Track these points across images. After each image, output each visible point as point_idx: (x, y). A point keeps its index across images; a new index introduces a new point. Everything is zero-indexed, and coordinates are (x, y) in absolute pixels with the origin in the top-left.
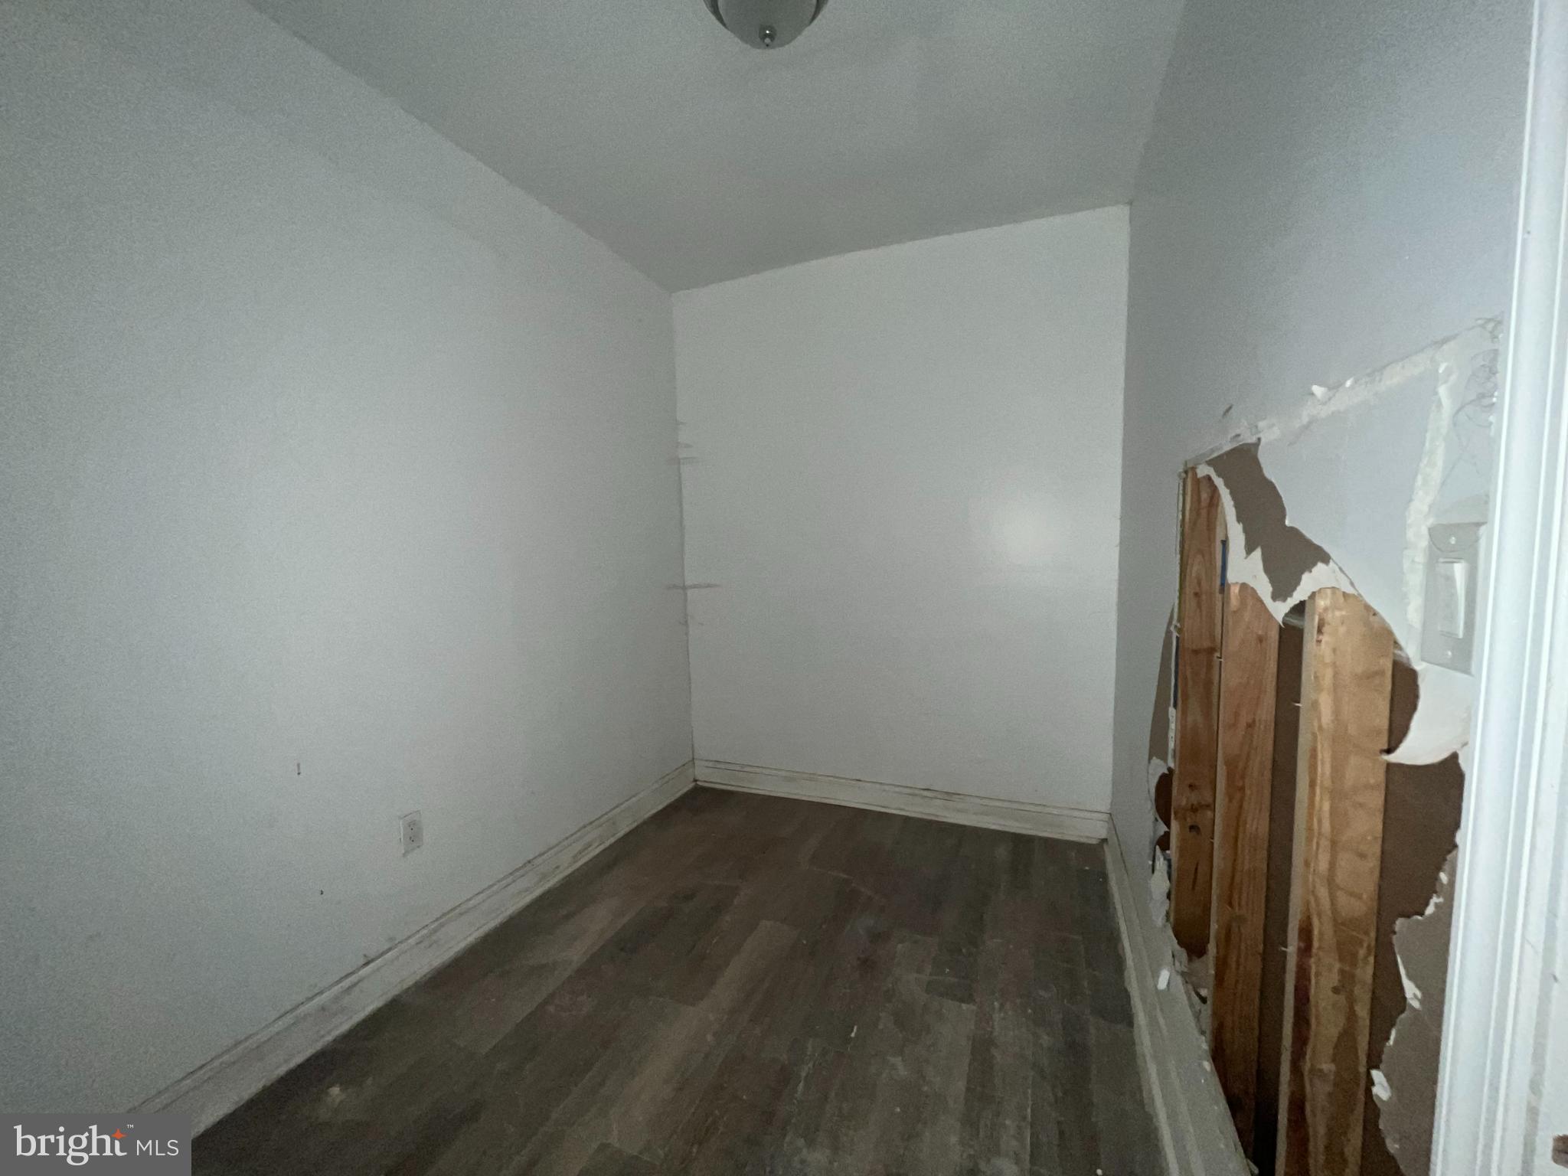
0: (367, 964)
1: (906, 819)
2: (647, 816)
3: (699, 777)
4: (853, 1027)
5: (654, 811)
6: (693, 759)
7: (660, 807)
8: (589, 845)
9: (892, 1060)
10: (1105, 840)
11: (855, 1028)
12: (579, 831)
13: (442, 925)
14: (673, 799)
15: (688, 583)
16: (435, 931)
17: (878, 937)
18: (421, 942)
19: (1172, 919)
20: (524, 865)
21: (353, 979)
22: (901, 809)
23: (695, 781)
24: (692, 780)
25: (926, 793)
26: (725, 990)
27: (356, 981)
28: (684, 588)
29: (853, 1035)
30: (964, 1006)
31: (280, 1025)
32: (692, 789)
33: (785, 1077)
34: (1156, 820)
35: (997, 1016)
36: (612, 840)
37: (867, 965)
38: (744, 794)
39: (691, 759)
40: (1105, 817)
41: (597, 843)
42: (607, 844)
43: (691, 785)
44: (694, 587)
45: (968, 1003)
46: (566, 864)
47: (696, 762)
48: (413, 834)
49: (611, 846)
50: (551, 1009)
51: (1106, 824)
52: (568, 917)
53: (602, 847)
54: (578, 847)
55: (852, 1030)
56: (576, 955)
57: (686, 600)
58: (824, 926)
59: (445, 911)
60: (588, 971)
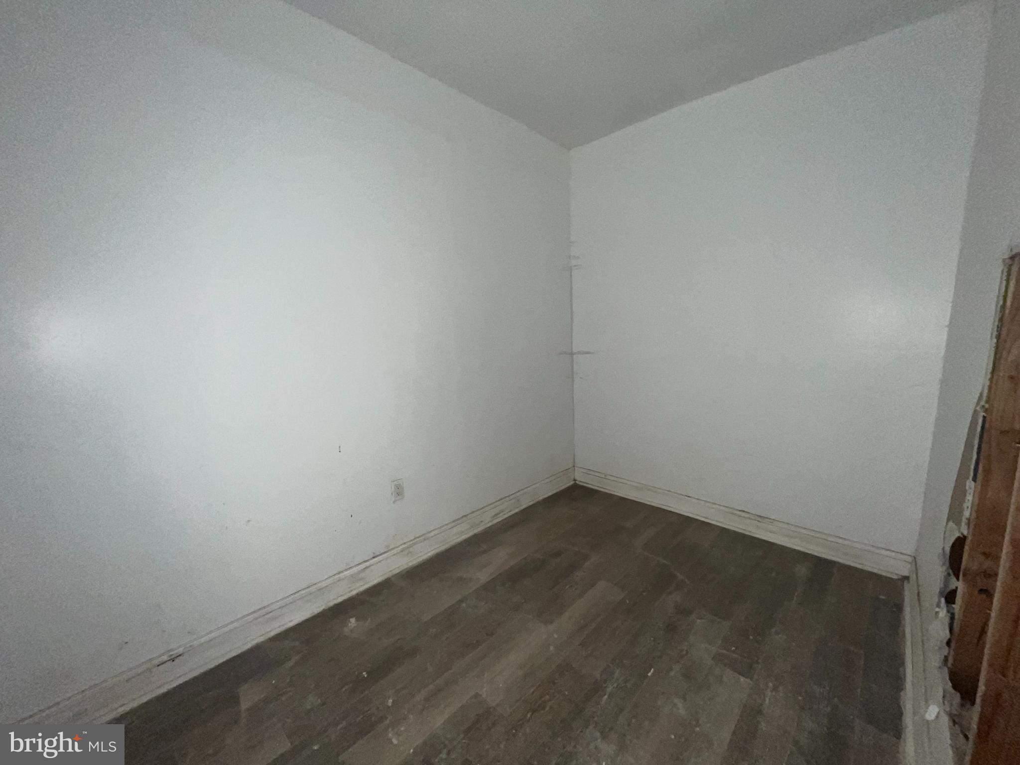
0: (374, 557)
1: (724, 530)
2: (541, 498)
3: (577, 478)
4: (651, 670)
5: (546, 496)
6: (574, 466)
7: (550, 494)
8: (502, 511)
9: (676, 701)
10: (907, 578)
11: (652, 670)
12: (496, 502)
13: (415, 544)
14: (558, 490)
15: (575, 350)
16: (411, 546)
17: (683, 611)
18: (402, 551)
19: (950, 664)
20: (462, 517)
21: (367, 564)
22: (719, 522)
23: (575, 480)
24: (573, 479)
25: (743, 514)
26: (566, 622)
27: (368, 566)
28: (572, 354)
29: (649, 674)
30: (742, 679)
31: (329, 581)
32: (572, 485)
33: (597, 688)
34: (949, 574)
35: (769, 693)
36: (517, 510)
37: (671, 628)
38: (606, 493)
39: (571, 465)
40: (910, 559)
41: (509, 510)
42: (513, 512)
43: (572, 483)
44: (579, 353)
45: (746, 678)
46: (486, 521)
47: (576, 469)
48: (399, 491)
49: (517, 513)
50: (464, 605)
51: (909, 566)
52: (485, 552)
53: (509, 514)
54: (496, 511)
55: (650, 671)
56: (483, 576)
57: (573, 361)
58: (644, 594)
59: (417, 536)
60: (488, 588)
